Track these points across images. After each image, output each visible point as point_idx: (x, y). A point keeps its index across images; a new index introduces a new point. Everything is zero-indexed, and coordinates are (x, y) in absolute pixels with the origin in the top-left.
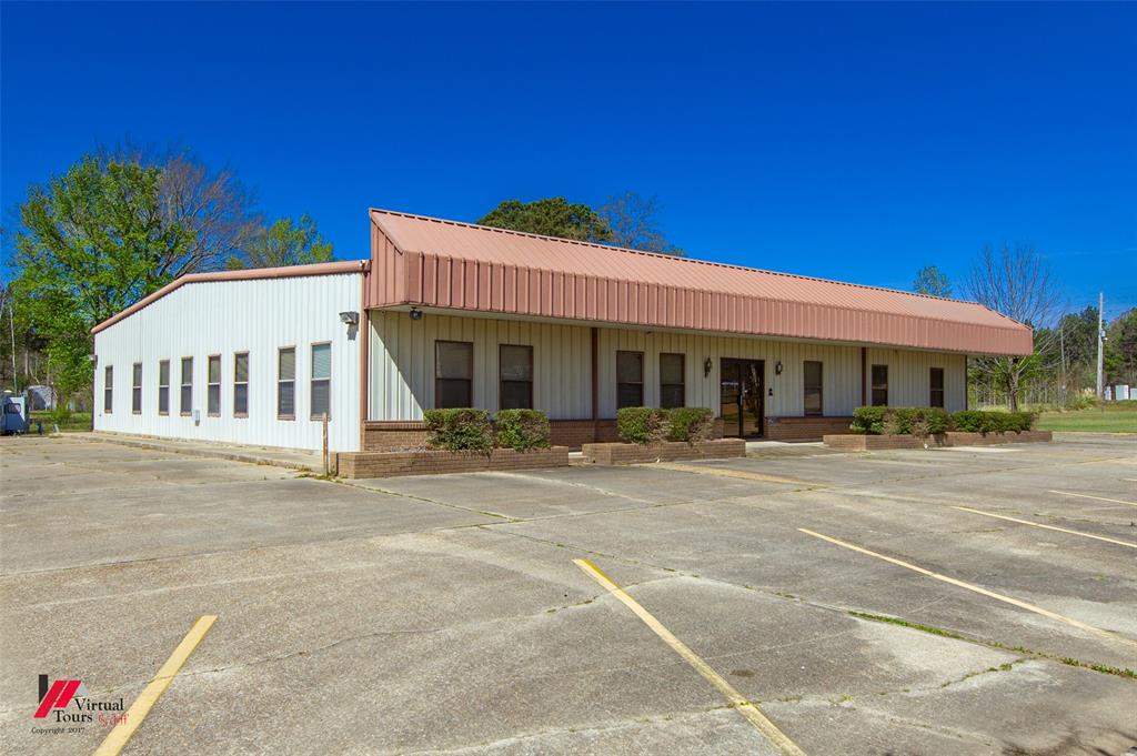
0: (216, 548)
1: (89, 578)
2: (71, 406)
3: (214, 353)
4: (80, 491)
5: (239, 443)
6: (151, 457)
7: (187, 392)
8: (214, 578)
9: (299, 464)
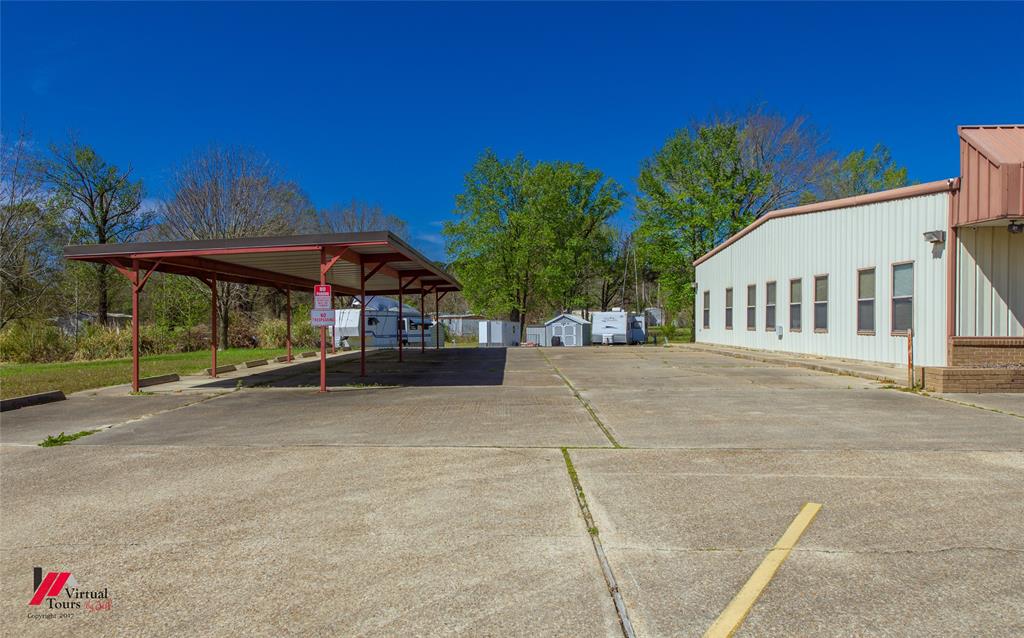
0: (811, 446)
1: (710, 458)
2: (675, 323)
3: (795, 276)
4: (693, 389)
5: (819, 355)
6: (743, 364)
7: (771, 312)
8: (813, 471)
9: (882, 376)
